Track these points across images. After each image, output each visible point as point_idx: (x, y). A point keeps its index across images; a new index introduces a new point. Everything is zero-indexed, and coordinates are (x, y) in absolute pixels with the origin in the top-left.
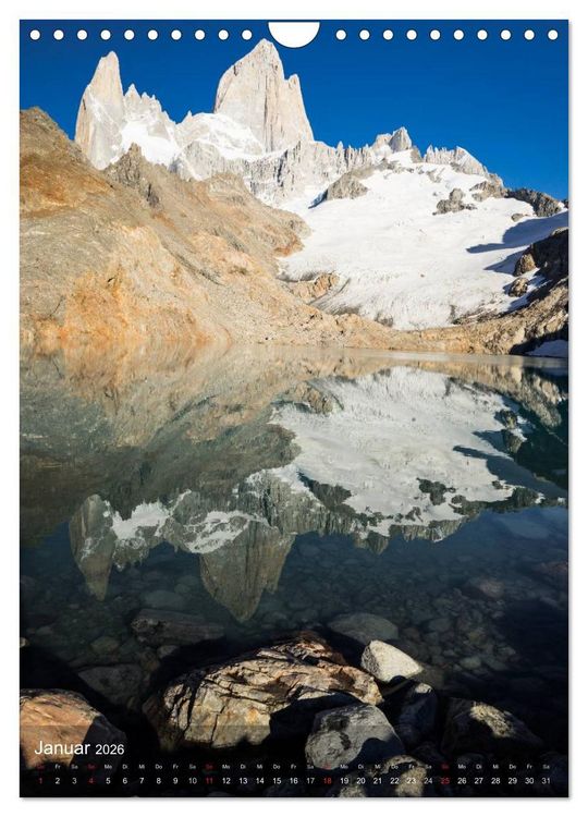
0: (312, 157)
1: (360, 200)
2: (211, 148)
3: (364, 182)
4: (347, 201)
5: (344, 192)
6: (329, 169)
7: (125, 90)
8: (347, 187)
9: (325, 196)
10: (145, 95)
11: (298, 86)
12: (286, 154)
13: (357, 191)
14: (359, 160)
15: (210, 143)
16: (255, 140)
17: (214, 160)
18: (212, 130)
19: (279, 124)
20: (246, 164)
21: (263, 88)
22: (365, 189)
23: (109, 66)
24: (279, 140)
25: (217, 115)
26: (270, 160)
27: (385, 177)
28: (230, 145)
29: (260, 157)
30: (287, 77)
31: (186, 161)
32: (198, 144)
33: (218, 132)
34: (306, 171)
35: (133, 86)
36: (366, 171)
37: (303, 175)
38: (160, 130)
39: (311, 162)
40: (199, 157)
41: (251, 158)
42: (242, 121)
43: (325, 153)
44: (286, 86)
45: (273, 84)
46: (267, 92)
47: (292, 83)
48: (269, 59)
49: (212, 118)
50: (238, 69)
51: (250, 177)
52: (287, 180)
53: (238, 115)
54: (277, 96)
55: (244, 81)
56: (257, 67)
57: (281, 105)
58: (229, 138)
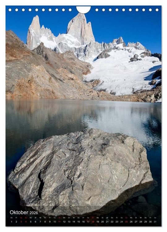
0: (94, 46)
1: (108, 58)
2: (66, 44)
3: (109, 53)
4: (104, 59)
5: (103, 56)
6: (99, 50)
7: (41, 27)
8: (104, 55)
9: (98, 58)
10: (47, 28)
11: (91, 25)
12: (87, 45)
13: (107, 56)
14: (108, 47)
15: (66, 43)
16: (78, 42)
17: (66, 47)
18: (66, 39)
19: (85, 36)
20: (76, 49)
21: (80, 25)
22: (109, 56)
23: (36, 19)
24: (85, 42)
25: (68, 34)
26: (82, 47)
27: (115, 52)
28: (71, 43)
29: (80, 47)
30: (87, 23)
31: (58, 48)
32: (62, 43)
33: (68, 40)
34: (92, 50)
35: (43, 26)
36: (109, 50)
37: (92, 52)
38: (51, 39)
39: (94, 48)
40: (62, 47)
41: (77, 47)
42: (74, 36)
43: (98, 45)
44: (87, 25)
45: (83, 25)
46: (82, 27)
47: (89, 24)
48: (82, 17)
49: (66, 35)
50: (73, 20)
51: (77, 52)
52: (87, 53)
53: (74, 34)
54: (84, 28)
55: (75, 24)
56: (79, 20)
57: (86, 31)
58: (71, 41)
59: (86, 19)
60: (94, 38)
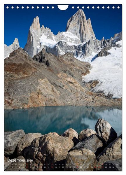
0: (94, 44)
1: (108, 56)
2: (65, 42)
3: (109, 51)
4: (104, 57)
5: (102, 54)
6: (99, 47)
7: (41, 27)
8: (104, 53)
9: (97, 56)
10: (46, 28)
11: (90, 22)
12: (86, 43)
13: (106, 54)
14: (108, 44)
15: (65, 41)
16: (78, 38)
17: (66, 46)
18: (66, 37)
19: (85, 33)
20: (75, 47)
21: (80, 23)
22: (109, 53)
23: (37, 20)
24: (84, 38)
25: (67, 32)
26: (82, 45)
27: (115, 49)
28: (71, 40)
29: (79, 44)
30: (87, 20)
31: (58, 47)
32: (61, 42)
34: (92, 48)
35: (43, 25)
36: (109, 48)
37: (91, 49)
38: (50, 37)
39: (94, 45)
40: (62, 46)
41: (76, 45)
42: (74, 33)
43: (98, 42)
44: (87, 22)
45: (83, 22)
46: (81, 24)
47: (88, 21)
48: (81, 14)
49: (65, 33)
50: (73, 18)
51: (76, 50)
52: (87, 51)
53: (73, 31)
54: (84, 26)
55: (74, 22)
56: (78, 17)
57: (85, 28)
58: (70, 38)
59: (85, 16)
60: (94, 34)
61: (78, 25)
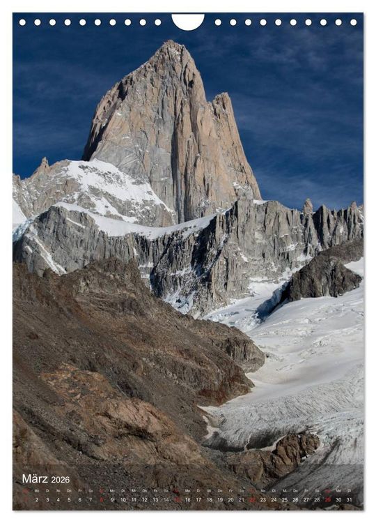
0: (259, 227)
1: (350, 297)
2: (82, 217)
3: (354, 266)
4: (325, 302)
5: (321, 284)
6: (291, 247)
8: (325, 276)
9: (287, 295)
11: (230, 110)
12: (213, 222)
13: (342, 283)
14: (342, 229)
15: (80, 209)
16: (158, 201)
17: (86, 236)
18: (85, 188)
19: (199, 173)
20: (143, 243)
21: (169, 117)
22: (358, 280)
24: (197, 199)
25: (93, 163)
26: (185, 235)
28: (114, 211)
29: (169, 231)
31: (38, 241)
32: (58, 211)
33: (94, 191)
34: (249, 252)
36: (355, 250)
37: (245, 259)
39: (257, 235)
41: (152, 234)
42: (133, 172)
43: (282, 219)
44: (209, 111)
45: (186, 109)
46: (177, 122)
47: (219, 107)
48: (178, 69)
49: (83, 167)
50: (128, 87)
51: (150, 265)
52: (217, 269)
53: (129, 161)
54: (194, 128)
55: (138, 106)
56: (158, 83)
57: (203, 143)
58: (112, 200)
59: (199, 81)
60: (253, 180)
61: (161, 129)
